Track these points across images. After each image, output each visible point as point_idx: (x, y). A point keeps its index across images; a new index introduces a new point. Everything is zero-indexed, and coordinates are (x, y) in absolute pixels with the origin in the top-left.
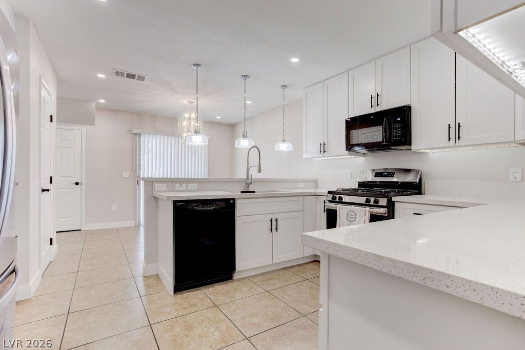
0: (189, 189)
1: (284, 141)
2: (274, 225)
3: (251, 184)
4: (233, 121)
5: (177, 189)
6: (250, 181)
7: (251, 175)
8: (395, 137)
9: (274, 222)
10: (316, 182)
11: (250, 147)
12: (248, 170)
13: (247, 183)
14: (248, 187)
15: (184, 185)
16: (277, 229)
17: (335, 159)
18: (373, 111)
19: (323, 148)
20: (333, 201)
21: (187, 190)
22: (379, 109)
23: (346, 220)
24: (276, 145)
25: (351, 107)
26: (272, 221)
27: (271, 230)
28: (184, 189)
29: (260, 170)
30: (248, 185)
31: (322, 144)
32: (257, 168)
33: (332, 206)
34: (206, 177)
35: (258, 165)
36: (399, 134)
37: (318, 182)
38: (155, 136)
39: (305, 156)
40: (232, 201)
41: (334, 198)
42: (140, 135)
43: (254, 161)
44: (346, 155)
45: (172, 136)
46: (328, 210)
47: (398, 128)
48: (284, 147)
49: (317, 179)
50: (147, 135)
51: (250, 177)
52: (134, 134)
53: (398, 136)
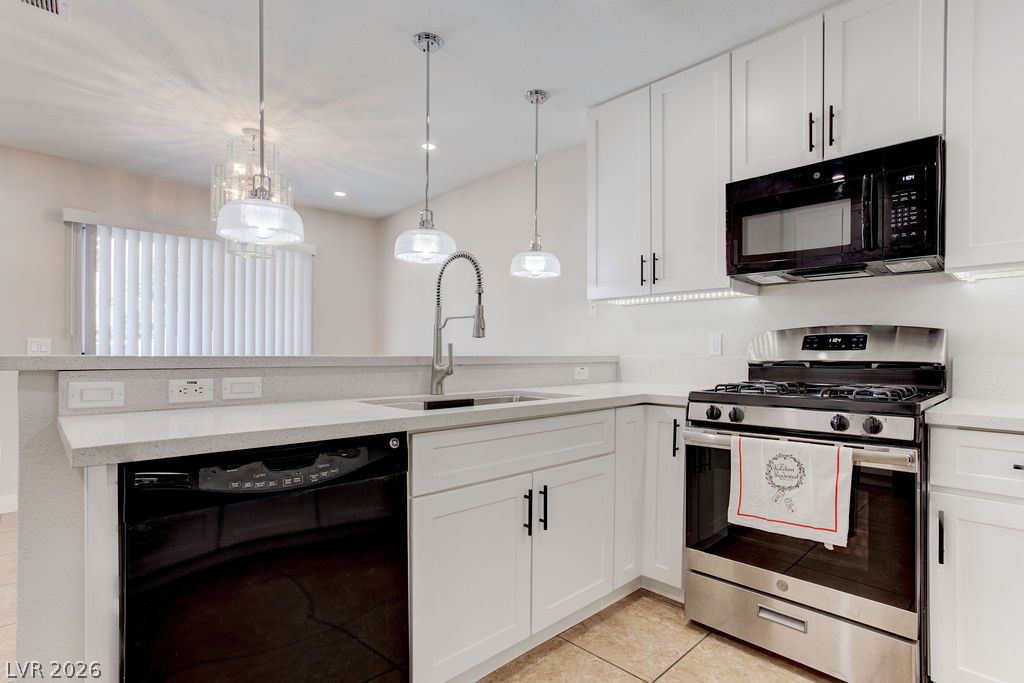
0: (227, 395)
1: (535, 248)
2: (536, 510)
3: (449, 373)
4: (379, 208)
5: (174, 398)
6: (444, 366)
7: (450, 346)
8: (897, 230)
9: (538, 500)
10: (617, 363)
11: (445, 257)
12: (438, 331)
13: (435, 372)
14: (440, 383)
15: (206, 383)
16: (545, 521)
17: (671, 301)
18: (814, 158)
19: (650, 270)
20: (712, 422)
21: (219, 402)
22: (833, 153)
23: (764, 482)
24: (514, 260)
25: (739, 153)
26: (529, 497)
27: (529, 526)
28: (208, 396)
29: (480, 330)
30: (438, 377)
31: (648, 258)
32: (471, 323)
33: (710, 438)
34: (306, 353)
35: (473, 311)
36: (909, 221)
37: (621, 364)
38: (144, 235)
39: (593, 292)
40: (394, 444)
41: (714, 414)
42: (91, 229)
43: (460, 301)
44: (723, 289)
45: (201, 238)
46: (691, 451)
47: (909, 204)
48: (536, 266)
49: (618, 357)
50: (116, 232)
51: (445, 353)
52: (67, 223)
53: (907, 229)
